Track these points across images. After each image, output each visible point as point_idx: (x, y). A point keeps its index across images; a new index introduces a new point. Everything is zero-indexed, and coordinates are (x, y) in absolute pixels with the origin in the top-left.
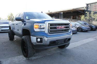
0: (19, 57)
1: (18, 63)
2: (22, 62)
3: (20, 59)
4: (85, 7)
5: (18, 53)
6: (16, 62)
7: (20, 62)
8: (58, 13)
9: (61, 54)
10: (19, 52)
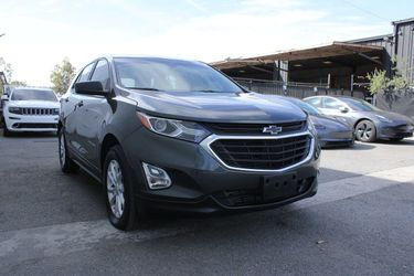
0: (67, 227)
1: (58, 252)
2: (78, 252)
3: (72, 237)
4: (386, 38)
5: (71, 211)
6: (45, 248)
7: (65, 253)
8: (266, 62)
9: (283, 224)
10: (74, 207)
